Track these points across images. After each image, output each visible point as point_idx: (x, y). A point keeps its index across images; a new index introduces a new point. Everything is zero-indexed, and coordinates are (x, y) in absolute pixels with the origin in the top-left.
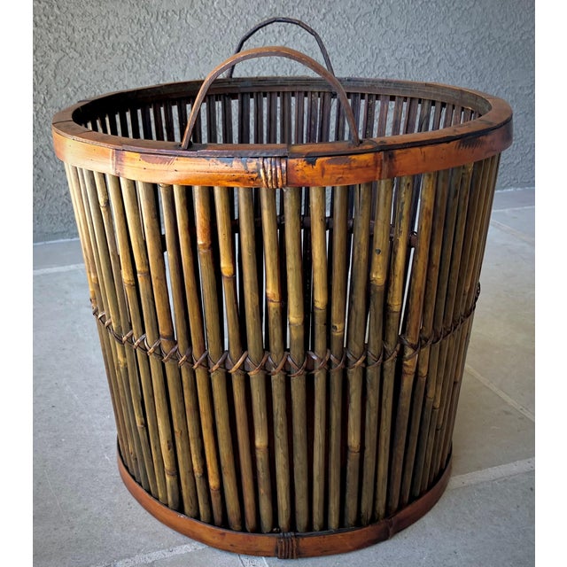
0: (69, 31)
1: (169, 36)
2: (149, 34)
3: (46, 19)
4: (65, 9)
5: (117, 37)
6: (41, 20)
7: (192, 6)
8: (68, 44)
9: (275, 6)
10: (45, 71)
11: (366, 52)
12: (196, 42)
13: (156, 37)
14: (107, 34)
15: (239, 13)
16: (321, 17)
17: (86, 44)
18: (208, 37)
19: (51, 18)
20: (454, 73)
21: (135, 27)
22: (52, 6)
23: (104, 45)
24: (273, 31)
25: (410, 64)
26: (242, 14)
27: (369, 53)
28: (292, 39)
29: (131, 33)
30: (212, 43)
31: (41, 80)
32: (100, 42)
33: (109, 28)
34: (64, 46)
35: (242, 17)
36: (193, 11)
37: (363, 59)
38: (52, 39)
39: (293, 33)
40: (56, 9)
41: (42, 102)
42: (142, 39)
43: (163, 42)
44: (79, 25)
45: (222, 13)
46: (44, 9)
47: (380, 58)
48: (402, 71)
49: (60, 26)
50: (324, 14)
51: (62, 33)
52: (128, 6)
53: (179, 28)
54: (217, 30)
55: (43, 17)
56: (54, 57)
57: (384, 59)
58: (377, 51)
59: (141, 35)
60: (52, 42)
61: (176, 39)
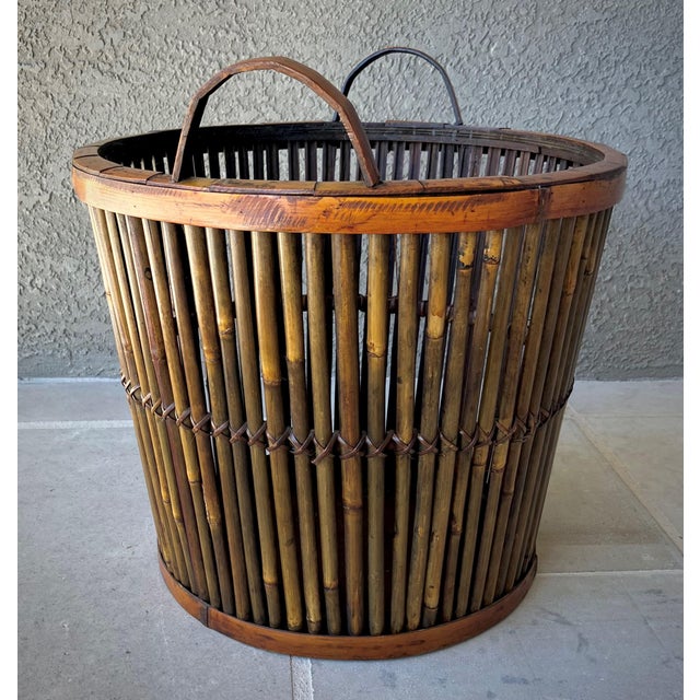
1: (416, 96)
2: (386, 91)
4: (263, 45)
7: (455, 52)
8: (265, 98)
9: (587, 60)
15: (528, 68)
16: (659, 82)
17: (290, 102)
22: (244, 39)
23: (317, 104)
24: (579, 100)
26: (532, 68)
28: (607, 114)
32: (311, 98)
34: (259, 102)
35: (532, 73)
36: (456, 60)
38: (242, 90)
39: (609, 106)
40: (250, 44)
43: (406, 106)
45: (500, 66)
50: (665, 77)
51: (257, 81)
52: (358, 46)
53: (432, 84)
54: (490, 92)
55: (230, 54)
59: (372, 92)
60: (241, 94)
61: (426, 102)
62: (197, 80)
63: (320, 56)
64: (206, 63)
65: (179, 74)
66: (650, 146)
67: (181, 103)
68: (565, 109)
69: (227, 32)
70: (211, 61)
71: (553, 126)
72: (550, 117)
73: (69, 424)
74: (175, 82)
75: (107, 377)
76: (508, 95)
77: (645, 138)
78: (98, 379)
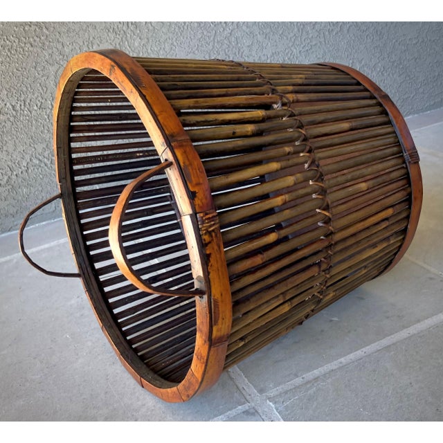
0: (60, 47)
1: (140, 38)
2: (124, 39)
3: (38, 39)
4: (52, 29)
5: (99, 46)
6: (35, 41)
8: (61, 57)
10: (47, 82)
11: (294, 29)
12: (162, 40)
13: (130, 41)
14: (90, 45)
18: (171, 35)
19: (42, 38)
20: (360, 35)
21: (112, 36)
25: (327, 33)
27: (296, 30)
29: (109, 41)
30: (174, 39)
31: (45, 89)
33: (91, 39)
34: (58, 59)
37: (292, 35)
40: (44, 30)
41: (50, 107)
42: (119, 44)
43: (136, 44)
44: (66, 40)
46: (35, 31)
47: (304, 33)
48: (322, 40)
49: (51, 44)
51: (54, 49)
53: (147, 30)
55: (35, 38)
56: (52, 69)
57: (307, 33)
58: (302, 27)
60: (47, 57)
61: (146, 40)
62: (20, 56)
63: (84, 28)
64: (23, 45)
65: (9, 54)
66: (260, 38)
67: (15, 70)
68: (215, 28)
69: (30, 26)
70: (25, 43)
71: (212, 38)
72: (209, 34)
73: (8, 258)
74: (8, 59)
75: (14, 230)
76: (186, 27)
77: (257, 35)
78: (9, 233)
